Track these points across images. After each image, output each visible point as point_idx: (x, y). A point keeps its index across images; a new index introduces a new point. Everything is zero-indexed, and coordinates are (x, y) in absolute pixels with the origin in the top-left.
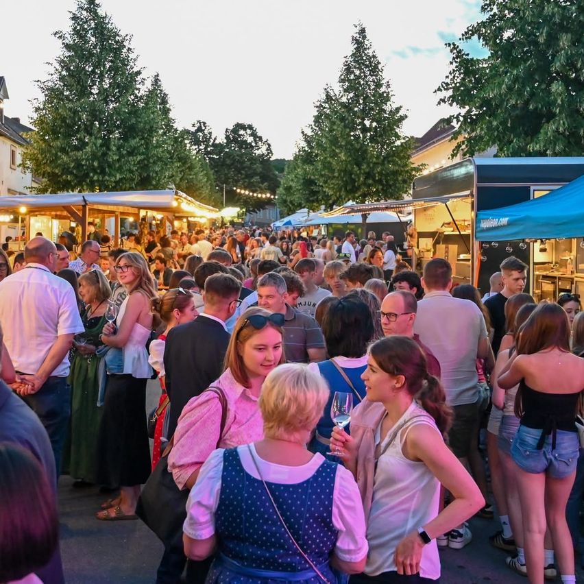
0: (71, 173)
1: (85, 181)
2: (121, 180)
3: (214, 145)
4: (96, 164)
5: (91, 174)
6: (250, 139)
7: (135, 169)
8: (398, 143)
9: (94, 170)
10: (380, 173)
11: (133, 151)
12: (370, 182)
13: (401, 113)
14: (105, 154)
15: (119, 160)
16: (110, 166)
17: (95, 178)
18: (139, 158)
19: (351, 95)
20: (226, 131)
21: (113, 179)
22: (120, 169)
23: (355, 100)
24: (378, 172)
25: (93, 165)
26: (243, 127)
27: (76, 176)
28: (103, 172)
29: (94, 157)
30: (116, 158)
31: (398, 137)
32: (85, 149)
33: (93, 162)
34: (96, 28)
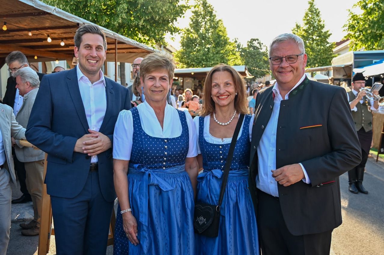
0: (195, 61)
1: (200, 64)
2: (213, 64)
3: (242, 49)
4: (204, 58)
5: (202, 62)
6: (258, 45)
7: (219, 59)
8: (328, 45)
9: (203, 60)
10: (320, 59)
11: (218, 52)
12: (316, 62)
13: (329, 33)
14: (208, 54)
15: (213, 56)
16: (209, 58)
17: (204, 63)
18: (221, 55)
19: (308, 26)
20: (248, 42)
21: (211, 63)
22: (213, 60)
23: (309, 29)
24: (319, 58)
25: (203, 58)
26: (254, 40)
27: (196, 62)
28: (207, 61)
29: (204, 55)
30: (212, 55)
31: (328, 43)
32: (200, 52)
33: (203, 57)
34: (203, 4)
